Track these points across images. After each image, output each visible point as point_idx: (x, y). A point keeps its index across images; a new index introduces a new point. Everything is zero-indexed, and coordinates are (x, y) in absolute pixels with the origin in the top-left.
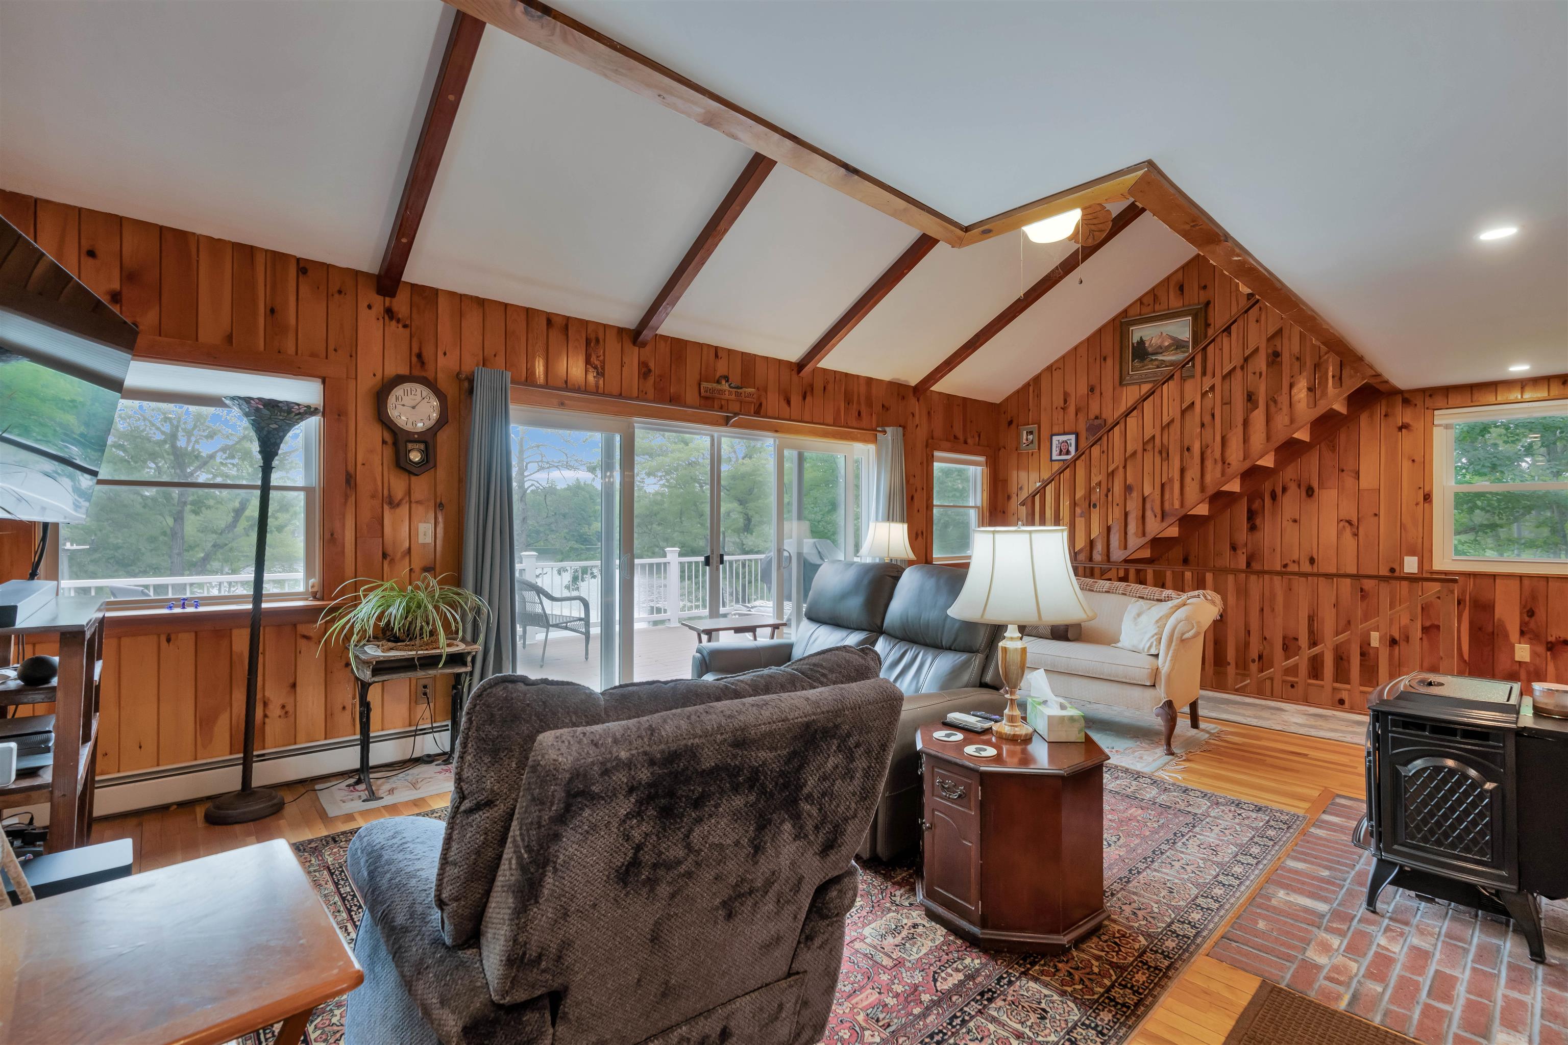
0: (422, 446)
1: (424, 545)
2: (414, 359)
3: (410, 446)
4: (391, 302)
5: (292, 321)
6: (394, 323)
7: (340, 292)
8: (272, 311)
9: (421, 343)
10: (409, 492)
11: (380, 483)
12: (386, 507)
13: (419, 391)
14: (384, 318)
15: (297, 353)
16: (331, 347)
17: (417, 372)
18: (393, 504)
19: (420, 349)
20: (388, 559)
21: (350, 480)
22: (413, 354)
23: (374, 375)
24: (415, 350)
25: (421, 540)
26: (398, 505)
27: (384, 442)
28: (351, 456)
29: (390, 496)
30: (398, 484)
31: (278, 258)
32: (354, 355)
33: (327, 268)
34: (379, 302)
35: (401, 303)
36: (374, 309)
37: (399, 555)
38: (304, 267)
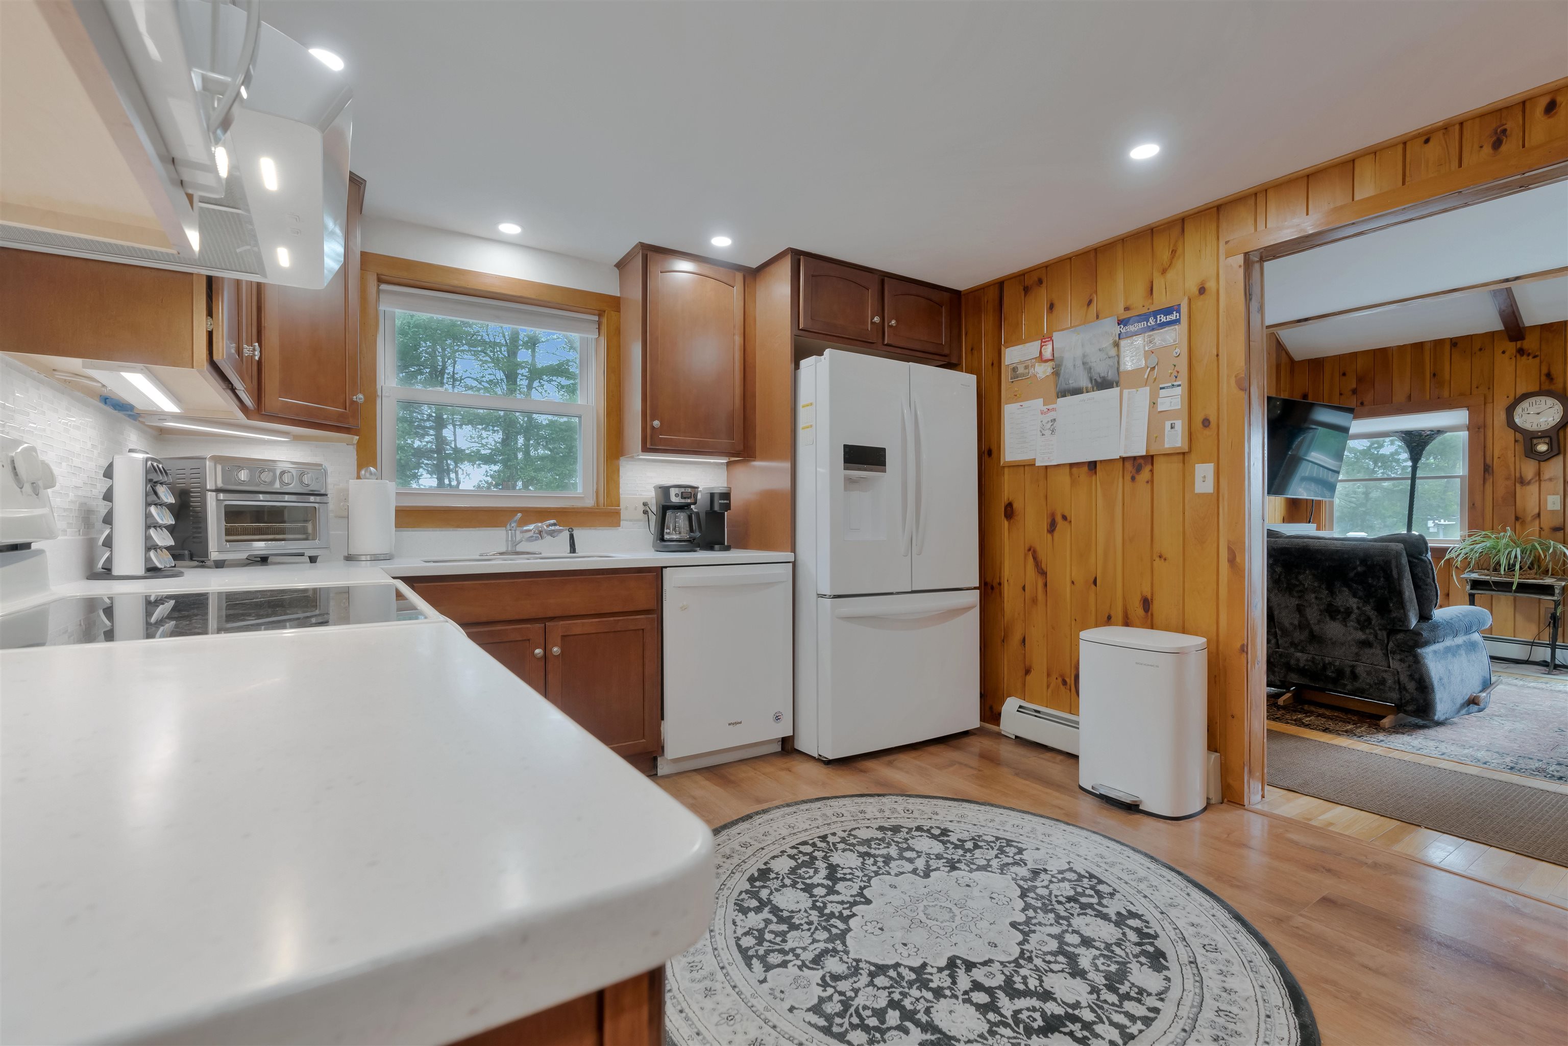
0: (1547, 440)
1: (1553, 512)
2: (1543, 378)
3: (1535, 441)
4: (1522, 344)
5: (1447, 377)
6: (1525, 357)
7: (1481, 349)
8: (1434, 375)
9: (1549, 365)
10: (1539, 474)
11: (1513, 470)
12: (1518, 485)
13: (1543, 401)
14: (1516, 356)
15: (1450, 396)
16: (1474, 386)
17: (1546, 387)
18: (1522, 482)
19: (1549, 369)
20: (1520, 521)
21: (1488, 469)
22: (1542, 375)
23: (1508, 397)
24: (1544, 370)
25: (1550, 507)
26: (1529, 483)
27: (1516, 441)
28: (1489, 454)
29: (1521, 477)
30: (1529, 468)
31: (1438, 344)
32: (1491, 387)
33: (1469, 338)
34: (1511, 347)
35: (1530, 343)
36: (1507, 353)
37: (1529, 519)
38: (1454, 343)
